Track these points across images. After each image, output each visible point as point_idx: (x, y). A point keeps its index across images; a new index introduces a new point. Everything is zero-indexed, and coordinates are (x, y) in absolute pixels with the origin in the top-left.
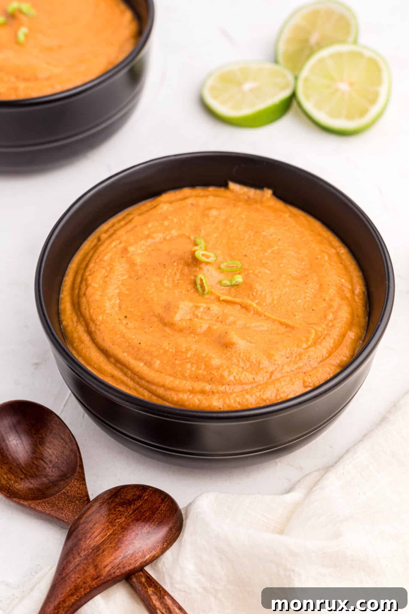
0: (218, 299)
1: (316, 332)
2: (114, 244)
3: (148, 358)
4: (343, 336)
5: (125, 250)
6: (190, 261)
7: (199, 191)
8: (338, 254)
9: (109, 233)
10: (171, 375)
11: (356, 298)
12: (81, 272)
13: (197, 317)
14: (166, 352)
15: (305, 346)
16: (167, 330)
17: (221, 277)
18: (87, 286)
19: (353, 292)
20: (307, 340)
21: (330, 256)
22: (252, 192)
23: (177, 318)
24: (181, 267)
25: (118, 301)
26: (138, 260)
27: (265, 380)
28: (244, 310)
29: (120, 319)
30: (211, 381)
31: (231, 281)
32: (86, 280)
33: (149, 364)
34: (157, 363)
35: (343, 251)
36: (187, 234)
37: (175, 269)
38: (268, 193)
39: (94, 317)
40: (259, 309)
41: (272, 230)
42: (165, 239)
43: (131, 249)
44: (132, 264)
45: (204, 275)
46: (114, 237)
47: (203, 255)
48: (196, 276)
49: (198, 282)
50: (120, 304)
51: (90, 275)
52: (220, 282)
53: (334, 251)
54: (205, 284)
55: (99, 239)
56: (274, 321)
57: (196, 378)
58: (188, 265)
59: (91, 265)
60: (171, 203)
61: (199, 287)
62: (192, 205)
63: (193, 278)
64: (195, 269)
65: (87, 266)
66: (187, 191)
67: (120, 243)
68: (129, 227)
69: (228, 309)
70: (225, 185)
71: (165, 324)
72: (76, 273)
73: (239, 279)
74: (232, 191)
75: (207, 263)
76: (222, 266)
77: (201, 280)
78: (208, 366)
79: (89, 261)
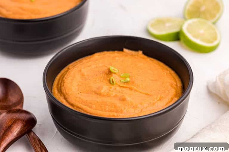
0: (119, 86)
1: (161, 96)
2: (75, 69)
3: (90, 105)
4: (172, 99)
5: (80, 71)
6: (108, 72)
7: (111, 52)
8: (170, 73)
9: (73, 66)
10: (100, 110)
11: (178, 88)
12: (61, 79)
13: (111, 91)
14: (98, 102)
15: (156, 100)
16: (98, 96)
17: (121, 79)
18: (64, 83)
19: (177, 86)
20: (157, 98)
21: (167, 73)
22: (133, 52)
23: (102, 91)
24: (103, 75)
25: (77, 88)
26: (86, 74)
27: (139, 111)
28: (130, 90)
29: (78, 93)
30: (117, 112)
31: (125, 80)
32: (64, 81)
33: (91, 107)
34: (94, 106)
35: (173, 72)
36: (106, 65)
37: (101, 76)
38: (141, 52)
39: (67, 93)
40: (137, 89)
41: (142, 64)
42: (97, 67)
43: (83, 70)
44: (83, 75)
45: (114, 77)
46: (75, 67)
47: (113, 69)
48: (110, 78)
49: (111, 80)
50: (78, 88)
51: (65, 79)
52: (120, 81)
53: (169, 72)
54: (114, 81)
55: (68, 69)
56: (143, 93)
57: (111, 111)
58: (107, 74)
59: (66, 76)
60: (99, 56)
61: (111, 82)
62: (108, 56)
63: (109, 79)
64: (110, 75)
65: (64, 77)
66: (105, 52)
67: (78, 68)
68: (81, 63)
69: (124, 89)
70: (122, 50)
71: (97, 94)
72: (59, 80)
73: (128, 79)
74: (125, 52)
75: (115, 73)
76: (121, 75)
77: (112, 79)
78: (115, 107)
79: (65, 75)
